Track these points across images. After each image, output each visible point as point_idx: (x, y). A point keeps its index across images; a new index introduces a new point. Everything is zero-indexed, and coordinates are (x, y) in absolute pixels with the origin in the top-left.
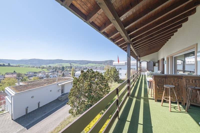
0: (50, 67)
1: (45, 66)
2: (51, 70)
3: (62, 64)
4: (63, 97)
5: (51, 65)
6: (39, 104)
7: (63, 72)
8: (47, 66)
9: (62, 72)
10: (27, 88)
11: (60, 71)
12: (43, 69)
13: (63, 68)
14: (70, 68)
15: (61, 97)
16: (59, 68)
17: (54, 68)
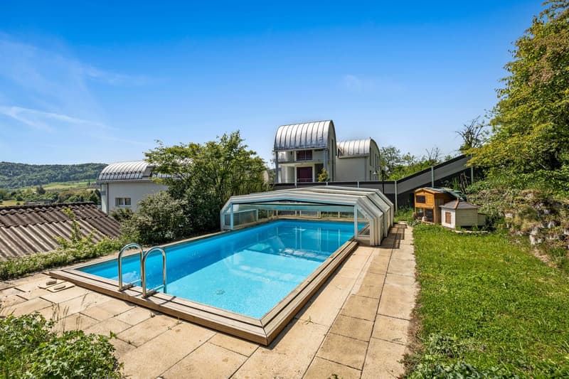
16: (78, 196)
17: (56, 198)
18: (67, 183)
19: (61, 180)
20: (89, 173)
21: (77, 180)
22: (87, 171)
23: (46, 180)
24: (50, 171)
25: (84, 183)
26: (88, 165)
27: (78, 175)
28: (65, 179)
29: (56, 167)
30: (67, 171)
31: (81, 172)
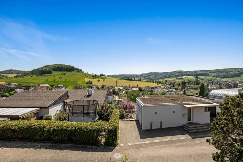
0: (166, 81)
1: (161, 80)
2: (168, 86)
3: (183, 77)
4: (190, 126)
5: (168, 79)
6: (161, 123)
7: (185, 90)
8: (163, 81)
9: (182, 89)
10: (151, 102)
11: (180, 87)
12: (159, 84)
13: (184, 84)
14: (195, 83)
15: (188, 125)
16: (178, 83)
17: (171, 83)
18: (170, 78)
19: (168, 77)
20: (176, 74)
21: (172, 77)
22: (175, 74)
23: (164, 77)
24: (165, 74)
25: (175, 78)
26: (176, 71)
27: (173, 75)
28: (169, 77)
29: (166, 73)
30: (169, 74)
31: (173, 74)
